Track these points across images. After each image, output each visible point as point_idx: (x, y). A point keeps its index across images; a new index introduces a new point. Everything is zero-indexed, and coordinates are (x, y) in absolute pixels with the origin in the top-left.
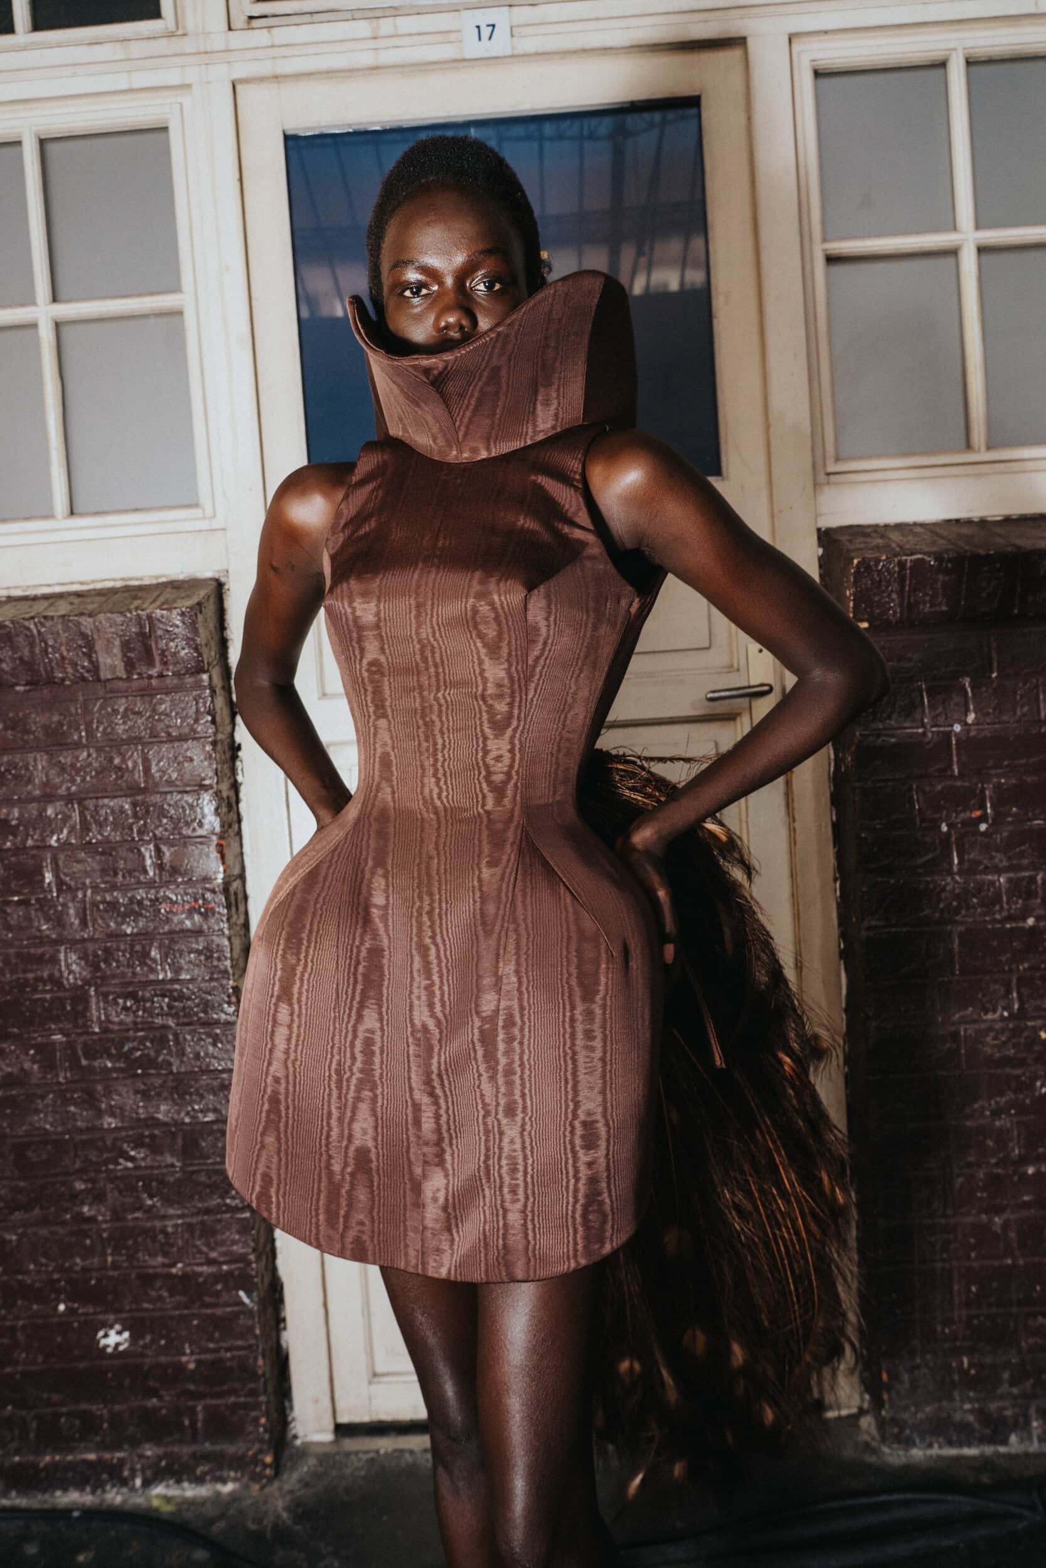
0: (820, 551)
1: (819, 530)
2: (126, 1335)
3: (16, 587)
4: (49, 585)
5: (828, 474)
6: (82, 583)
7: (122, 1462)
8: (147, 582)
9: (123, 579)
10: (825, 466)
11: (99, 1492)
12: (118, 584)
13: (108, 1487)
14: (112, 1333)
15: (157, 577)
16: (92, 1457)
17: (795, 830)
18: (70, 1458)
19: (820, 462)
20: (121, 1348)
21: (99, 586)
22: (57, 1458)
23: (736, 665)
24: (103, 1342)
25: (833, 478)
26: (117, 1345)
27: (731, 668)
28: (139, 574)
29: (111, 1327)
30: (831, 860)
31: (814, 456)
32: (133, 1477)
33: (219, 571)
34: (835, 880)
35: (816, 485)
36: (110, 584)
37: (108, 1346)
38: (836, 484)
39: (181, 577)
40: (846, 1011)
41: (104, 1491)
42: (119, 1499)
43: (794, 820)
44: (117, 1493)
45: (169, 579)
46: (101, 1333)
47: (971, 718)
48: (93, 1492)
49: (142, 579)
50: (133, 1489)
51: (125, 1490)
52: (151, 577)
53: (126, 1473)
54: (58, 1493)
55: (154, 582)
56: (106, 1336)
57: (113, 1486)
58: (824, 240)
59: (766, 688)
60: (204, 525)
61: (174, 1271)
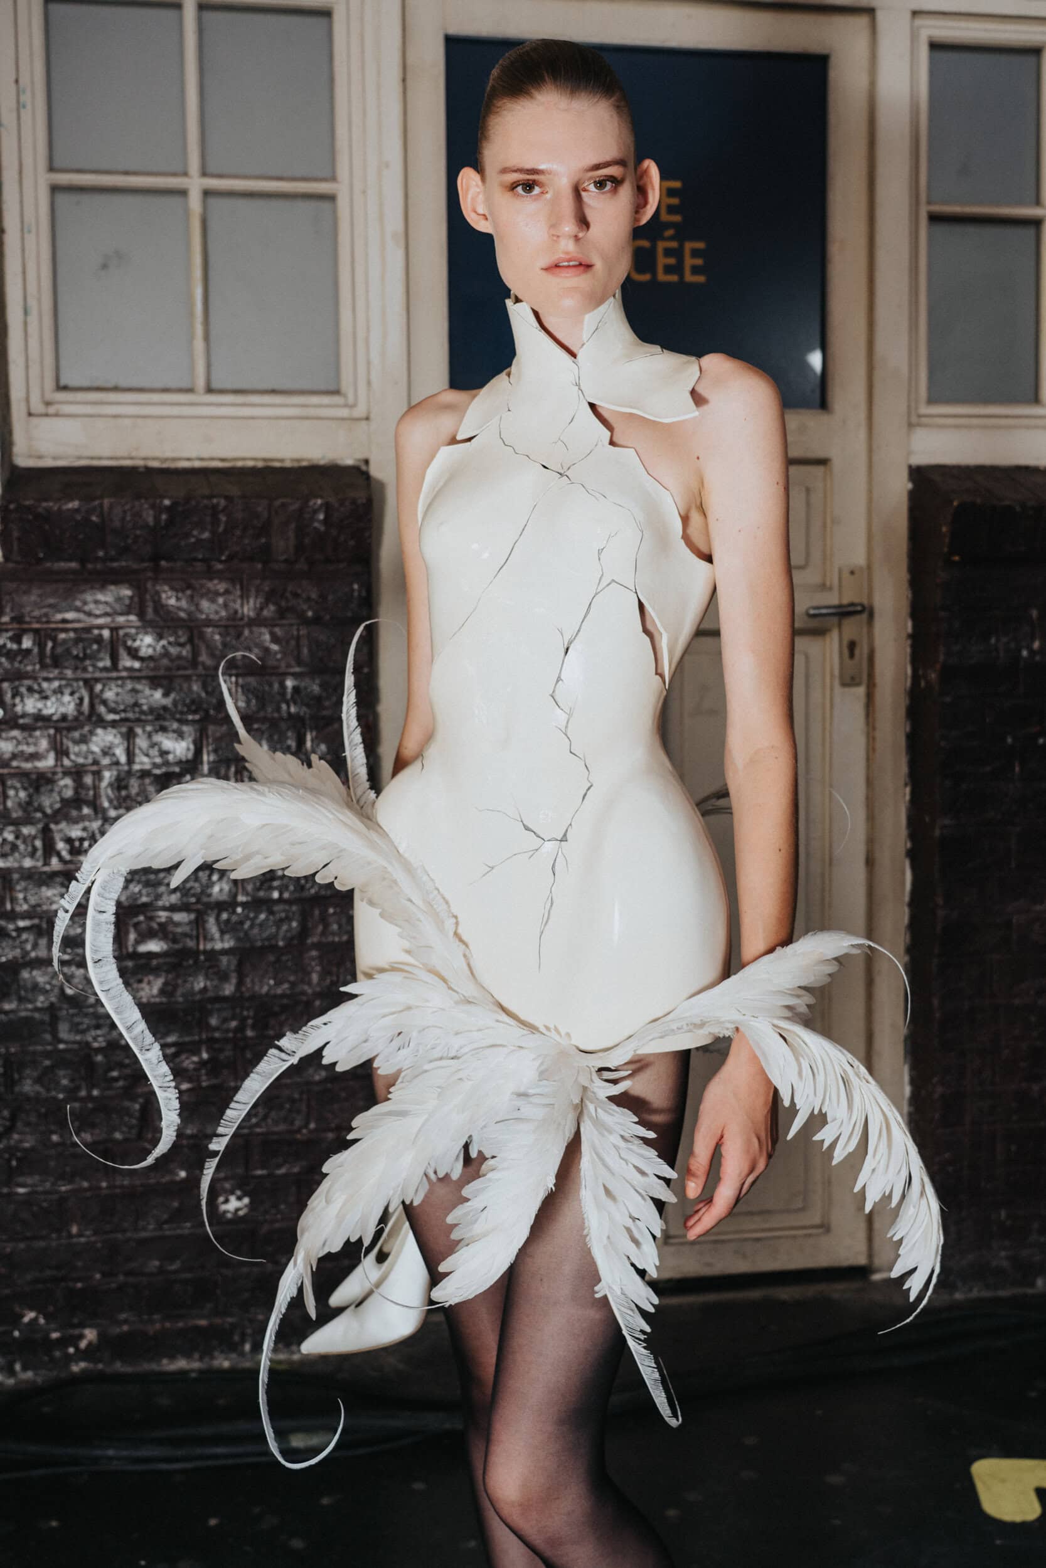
0: (910, 486)
1: (910, 467)
2: (246, 1200)
3: (154, 459)
4: (189, 459)
5: (920, 416)
6: (223, 460)
7: (233, 1326)
8: (288, 464)
9: (265, 460)
10: (917, 408)
11: (207, 1359)
12: (260, 464)
13: (216, 1354)
14: (233, 1198)
15: (298, 460)
16: (203, 1322)
17: (874, 739)
18: (181, 1325)
19: (913, 404)
20: (241, 1213)
21: (240, 464)
22: (168, 1325)
23: (828, 583)
24: (223, 1207)
25: (924, 420)
26: (237, 1210)
27: (823, 587)
28: (279, 455)
29: (232, 1193)
30: (904, 769)
31: (909, 401)
32: (243, 1341)
33: (359, 460)
34: (906, 785)
35: (910, 425)
36: (250, 464)
37: (228, 1212)
38: (926, 426)
39: (322, 462)
40: (912, 904)
41: (212, 1358)
42: (226, 1364)
43: (874, 728)
44: (226, 1359)
45: (311, 463)
46: (221, 1199)
47: (1036, 645)
48: (201, 1359)
49: (282, 460)
50: (242, 1354)
51: (234, 1356)
52: (293, 460)
53: (236, 1338)
54: (165, 1361)
55: (296, 465)
56: (227, 1201)
57: (222, 1352)
58: (929, 203)
59: (859, 608)
60: (344, 412)
61: (299, 1136)
